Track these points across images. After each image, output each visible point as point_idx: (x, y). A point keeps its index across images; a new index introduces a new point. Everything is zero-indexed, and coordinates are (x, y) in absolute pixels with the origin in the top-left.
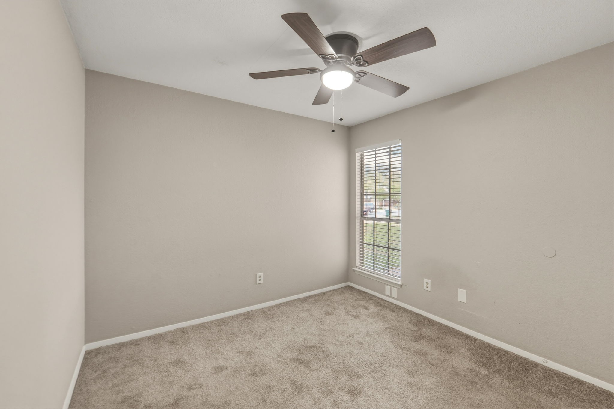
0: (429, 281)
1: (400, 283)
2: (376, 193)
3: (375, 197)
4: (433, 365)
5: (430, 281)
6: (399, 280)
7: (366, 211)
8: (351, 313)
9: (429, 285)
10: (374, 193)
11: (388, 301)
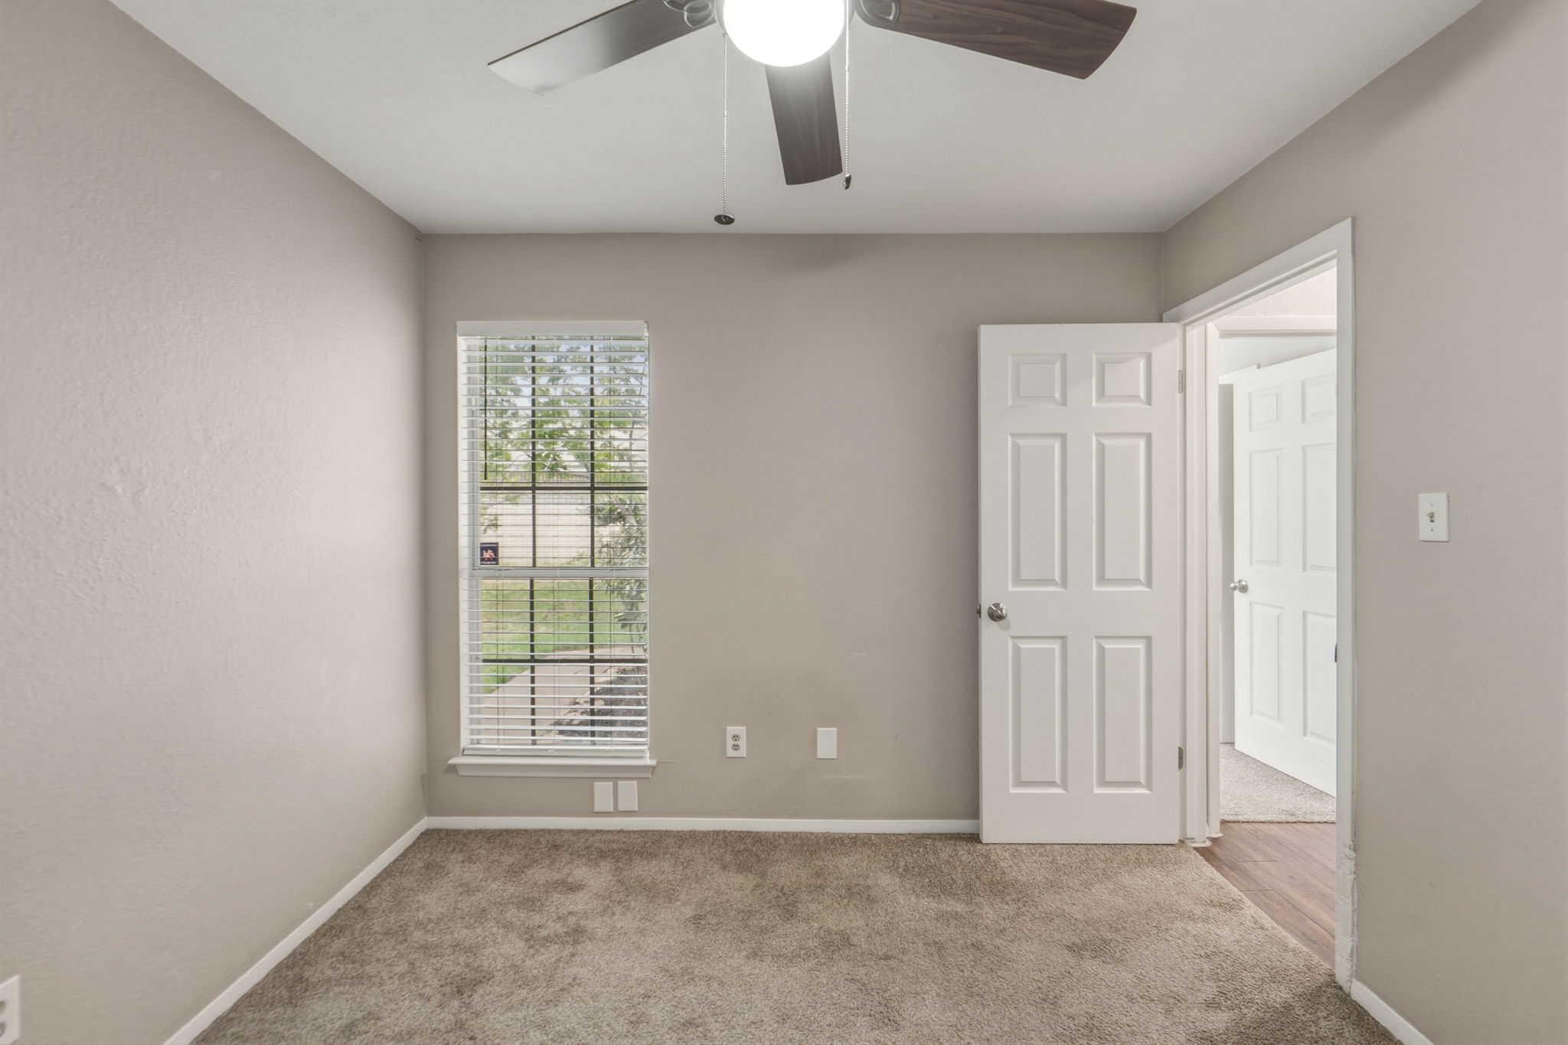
0: (741, 730)
1: (648, 761)
2: (537, 485)
3: (534, 498)
4: (887, 958)
5: (744, 728)
6: (643, 751)
7: (491, 548)
8: (544, 933)
9: (743, 743)
10: (530, 485)
11: (608, 832)
